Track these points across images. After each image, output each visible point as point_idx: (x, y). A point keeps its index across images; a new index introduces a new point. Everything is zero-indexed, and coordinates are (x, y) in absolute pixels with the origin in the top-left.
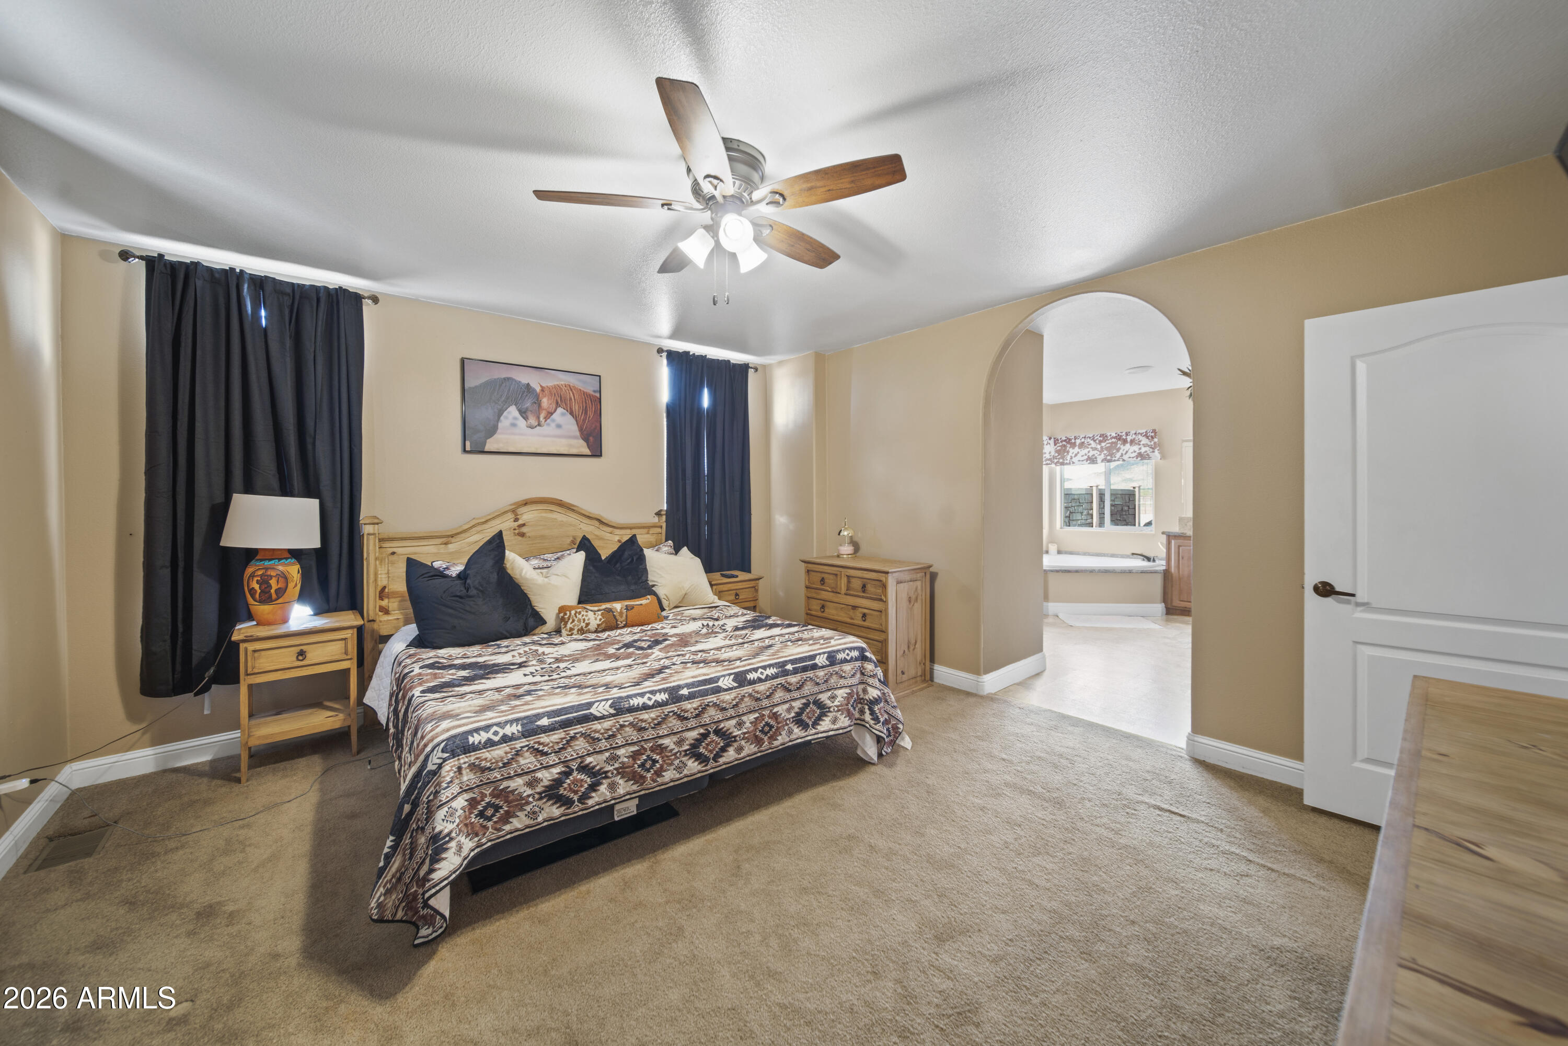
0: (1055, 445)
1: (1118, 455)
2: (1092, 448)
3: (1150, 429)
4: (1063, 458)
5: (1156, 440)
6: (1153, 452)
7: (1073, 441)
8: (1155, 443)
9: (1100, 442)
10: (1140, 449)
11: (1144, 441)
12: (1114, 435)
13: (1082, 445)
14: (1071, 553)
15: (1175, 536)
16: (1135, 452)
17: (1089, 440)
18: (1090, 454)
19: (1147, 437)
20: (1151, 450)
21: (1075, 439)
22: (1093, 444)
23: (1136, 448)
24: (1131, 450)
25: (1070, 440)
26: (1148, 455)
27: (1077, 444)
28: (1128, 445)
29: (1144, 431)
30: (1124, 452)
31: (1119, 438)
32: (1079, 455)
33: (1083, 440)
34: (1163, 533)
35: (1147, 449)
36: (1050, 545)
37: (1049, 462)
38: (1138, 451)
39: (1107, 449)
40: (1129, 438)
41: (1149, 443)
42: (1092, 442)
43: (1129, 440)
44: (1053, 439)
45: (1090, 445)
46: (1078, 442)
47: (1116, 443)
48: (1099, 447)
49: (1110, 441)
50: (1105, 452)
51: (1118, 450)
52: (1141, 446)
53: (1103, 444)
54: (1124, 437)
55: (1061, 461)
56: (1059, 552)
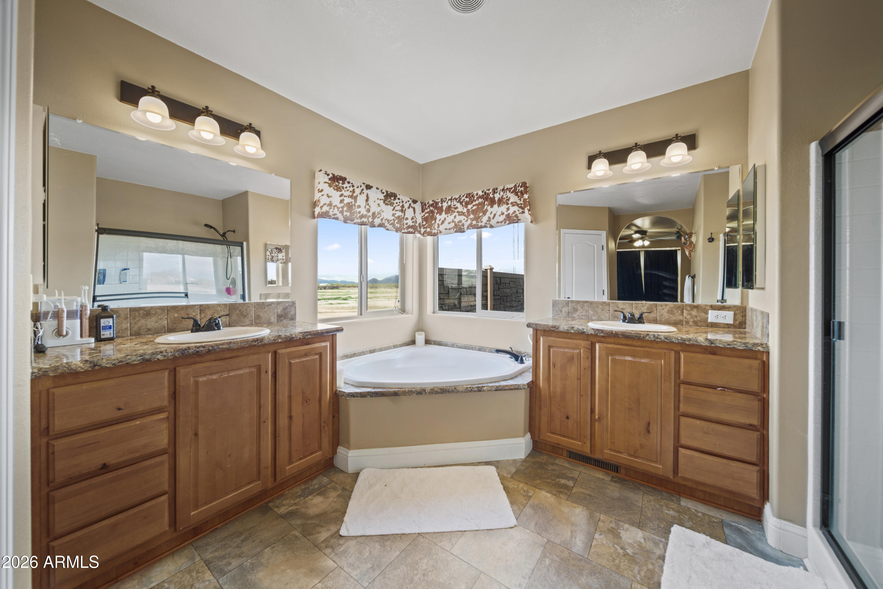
0: (423, 211)
1: (485, 219)
2: (458, 212)
3: (519, 182)
4: (430, 226)
5: (526, 196)
6: (523, 212)
7: (440, 205)
8: (525, 200)
9: (467, 204)
10: (508, 209)
11: (513, 198)
12: (480, 193)
13: (449, 210)
14: (440, 344)
15: (545, 331)
16: (503, 214)
17: (455, 203)
18: (457, 220)
19: (516, 194)
20: (521, 210)
21: (442, 203)
22: (460, 208)
23: (504, 208)
24: (499, 213)
25: (437, 203)
26: (516, 216)
27: (444, 209)
28: (496, 206)
29: (513, 185)
30: (492, 216)
31: (486, 196)
32: (446, 222)
33: (449, 203)
34: (529, 325)
35: (516, 208)
36: (417, 334)
37: (410, 230)
38: (506, 213)
39: (474, 212)
40: (497, 196)
41: (519, 202)
42: (458, 205)
43: (496, 199)
44: (419, 204)
45: (457, 208)
46: (445, 205)
47: (482, 204)
48: (465, 210)
49: (477, 202)
50: (472, 216)
51: (485, 213)
52: (510, 205)
53: (469, 207)
54: (491, 196)
55: (428, 230)
56: (428, 342)
